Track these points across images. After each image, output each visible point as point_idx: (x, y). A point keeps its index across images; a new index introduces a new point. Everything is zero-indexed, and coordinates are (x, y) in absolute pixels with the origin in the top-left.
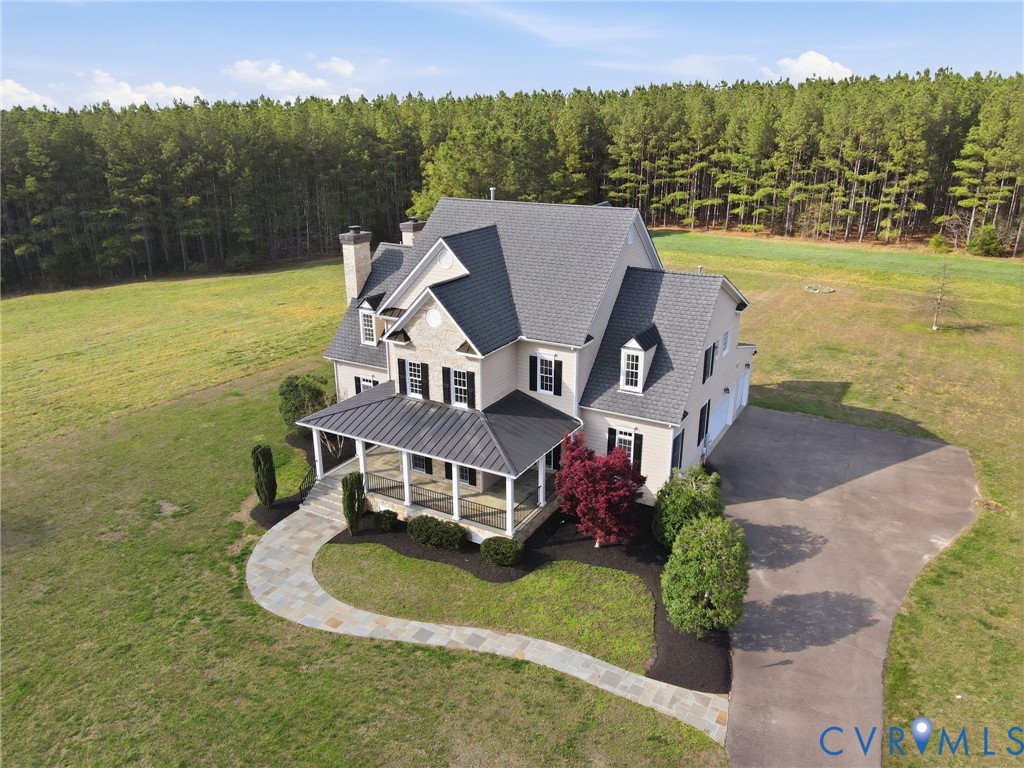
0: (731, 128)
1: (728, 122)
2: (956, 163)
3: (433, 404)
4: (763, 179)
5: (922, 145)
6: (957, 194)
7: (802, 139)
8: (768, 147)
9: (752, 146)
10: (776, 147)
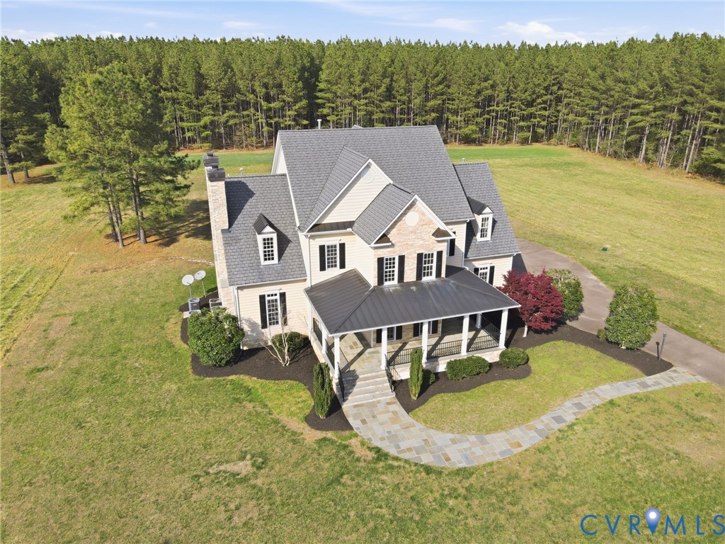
0: (165, 72)
1: (161, 67)
2: (319, 94)
3: (409, 284)
4: (204, 109)
5: (300, 84)
6: (325, 113)
7: (226, 81)
8: (201, 87)
9: (191, 86)
10: (207, 87)
